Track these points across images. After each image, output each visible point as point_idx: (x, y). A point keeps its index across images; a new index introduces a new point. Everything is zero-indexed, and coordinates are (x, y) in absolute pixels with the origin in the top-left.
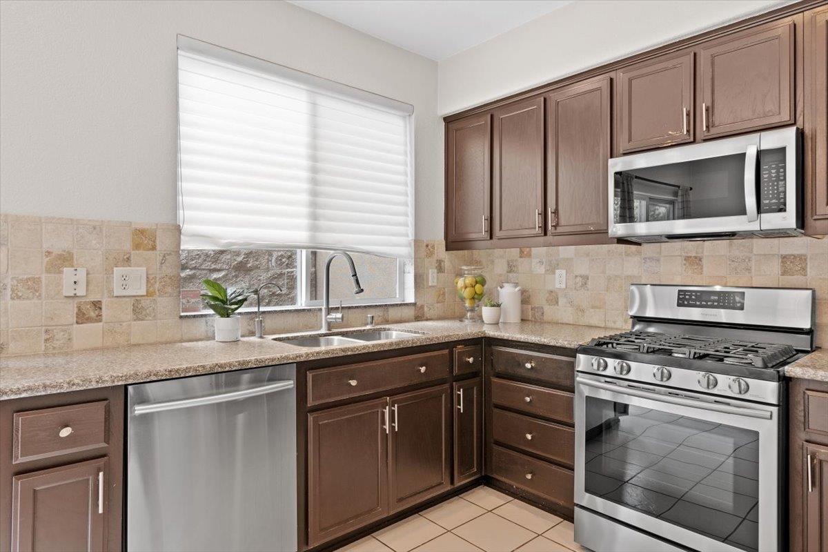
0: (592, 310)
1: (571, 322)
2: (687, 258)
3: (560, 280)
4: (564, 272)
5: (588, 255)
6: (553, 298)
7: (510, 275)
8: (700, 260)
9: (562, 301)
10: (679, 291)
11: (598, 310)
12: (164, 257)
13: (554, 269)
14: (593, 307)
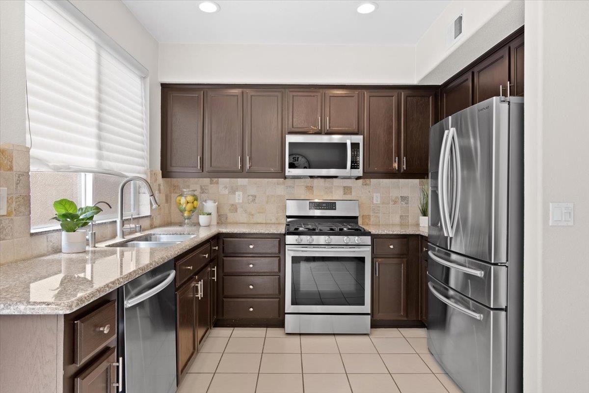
0: (258, 214)
1: (245, 222)
2: (307, 187)
3: (239, 197)
4: (241, 193)
5: (256, 184)
6: (234, 208)
7: (203, 195)
8: (313, 187)
9: (239, 210)
10: (310, 202)
11: (261, 214)
12: (19, 177)
13: (235, 191)
14: (259, 213)
